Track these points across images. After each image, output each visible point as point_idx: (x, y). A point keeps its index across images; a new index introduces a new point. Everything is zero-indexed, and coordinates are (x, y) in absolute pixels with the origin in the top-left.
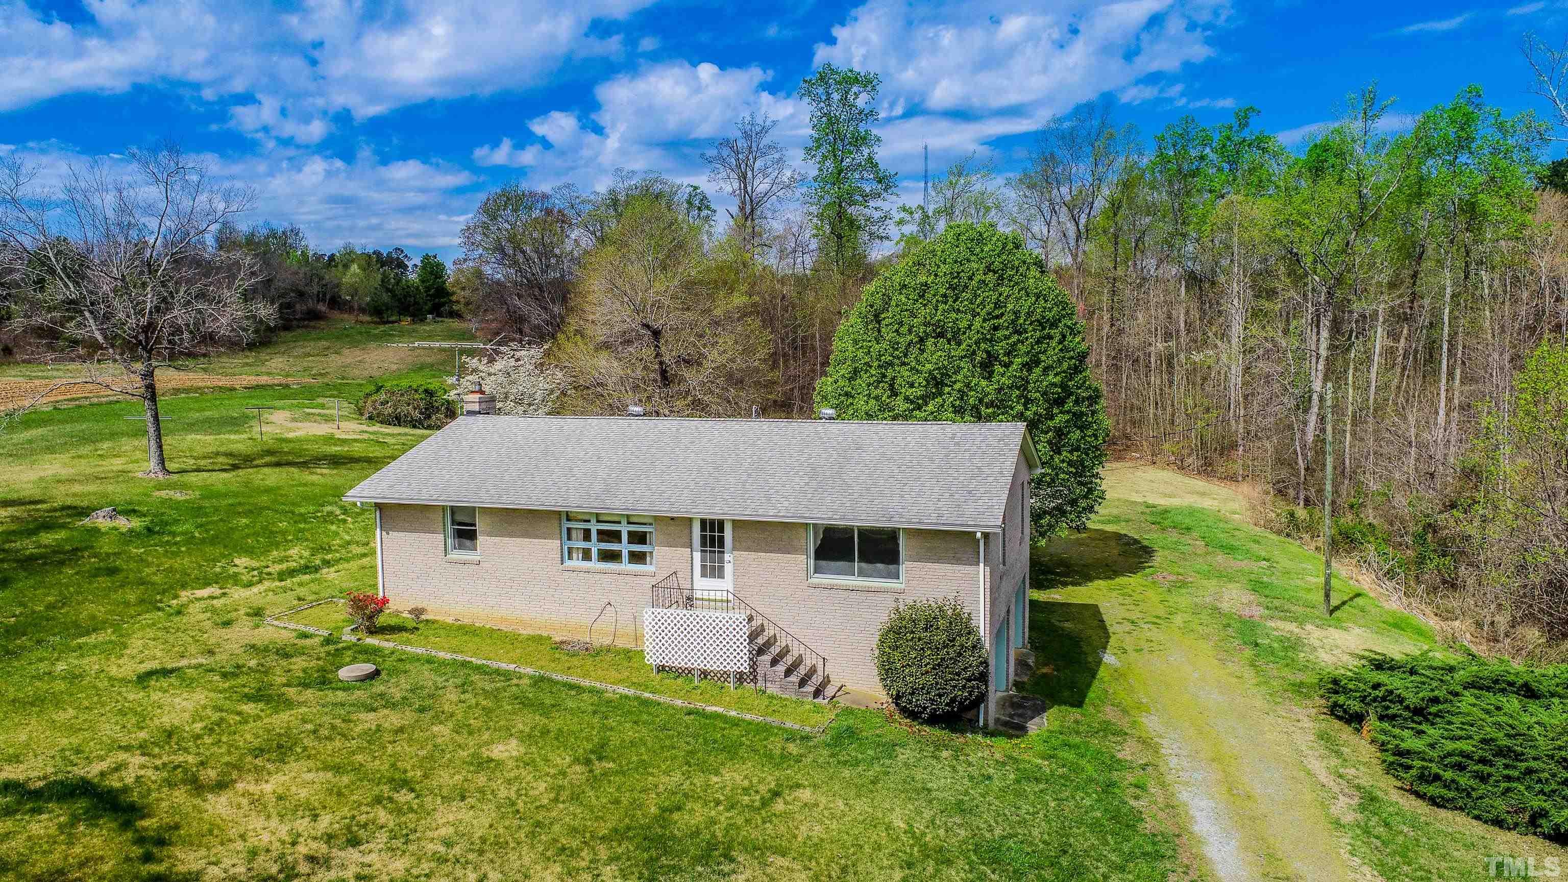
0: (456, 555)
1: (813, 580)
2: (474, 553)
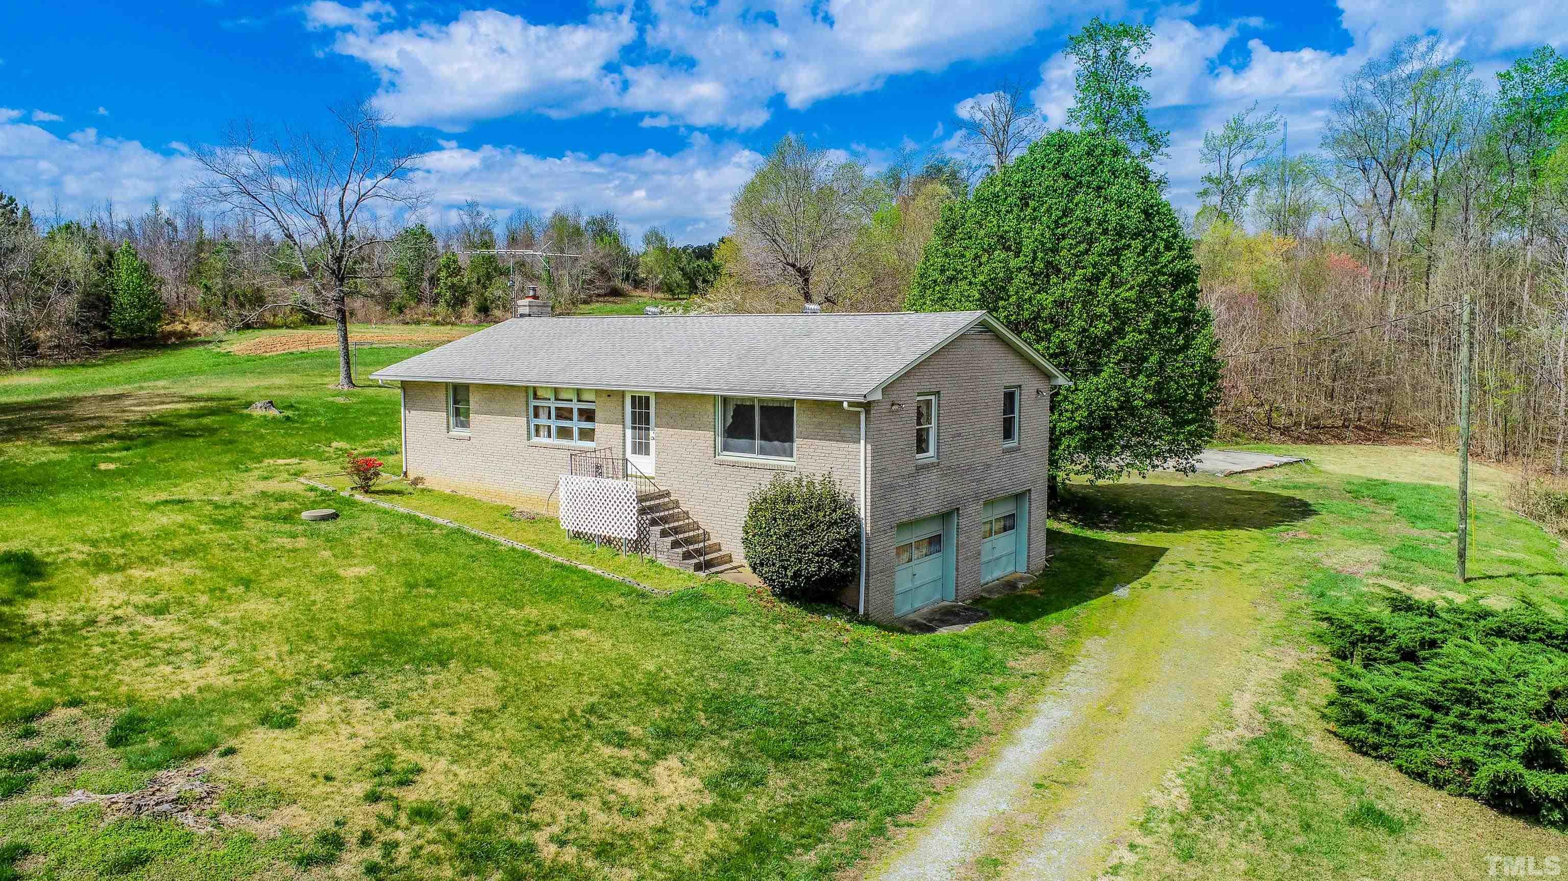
0: (457, 432)
1: (721, 457)
2: (468, 430)
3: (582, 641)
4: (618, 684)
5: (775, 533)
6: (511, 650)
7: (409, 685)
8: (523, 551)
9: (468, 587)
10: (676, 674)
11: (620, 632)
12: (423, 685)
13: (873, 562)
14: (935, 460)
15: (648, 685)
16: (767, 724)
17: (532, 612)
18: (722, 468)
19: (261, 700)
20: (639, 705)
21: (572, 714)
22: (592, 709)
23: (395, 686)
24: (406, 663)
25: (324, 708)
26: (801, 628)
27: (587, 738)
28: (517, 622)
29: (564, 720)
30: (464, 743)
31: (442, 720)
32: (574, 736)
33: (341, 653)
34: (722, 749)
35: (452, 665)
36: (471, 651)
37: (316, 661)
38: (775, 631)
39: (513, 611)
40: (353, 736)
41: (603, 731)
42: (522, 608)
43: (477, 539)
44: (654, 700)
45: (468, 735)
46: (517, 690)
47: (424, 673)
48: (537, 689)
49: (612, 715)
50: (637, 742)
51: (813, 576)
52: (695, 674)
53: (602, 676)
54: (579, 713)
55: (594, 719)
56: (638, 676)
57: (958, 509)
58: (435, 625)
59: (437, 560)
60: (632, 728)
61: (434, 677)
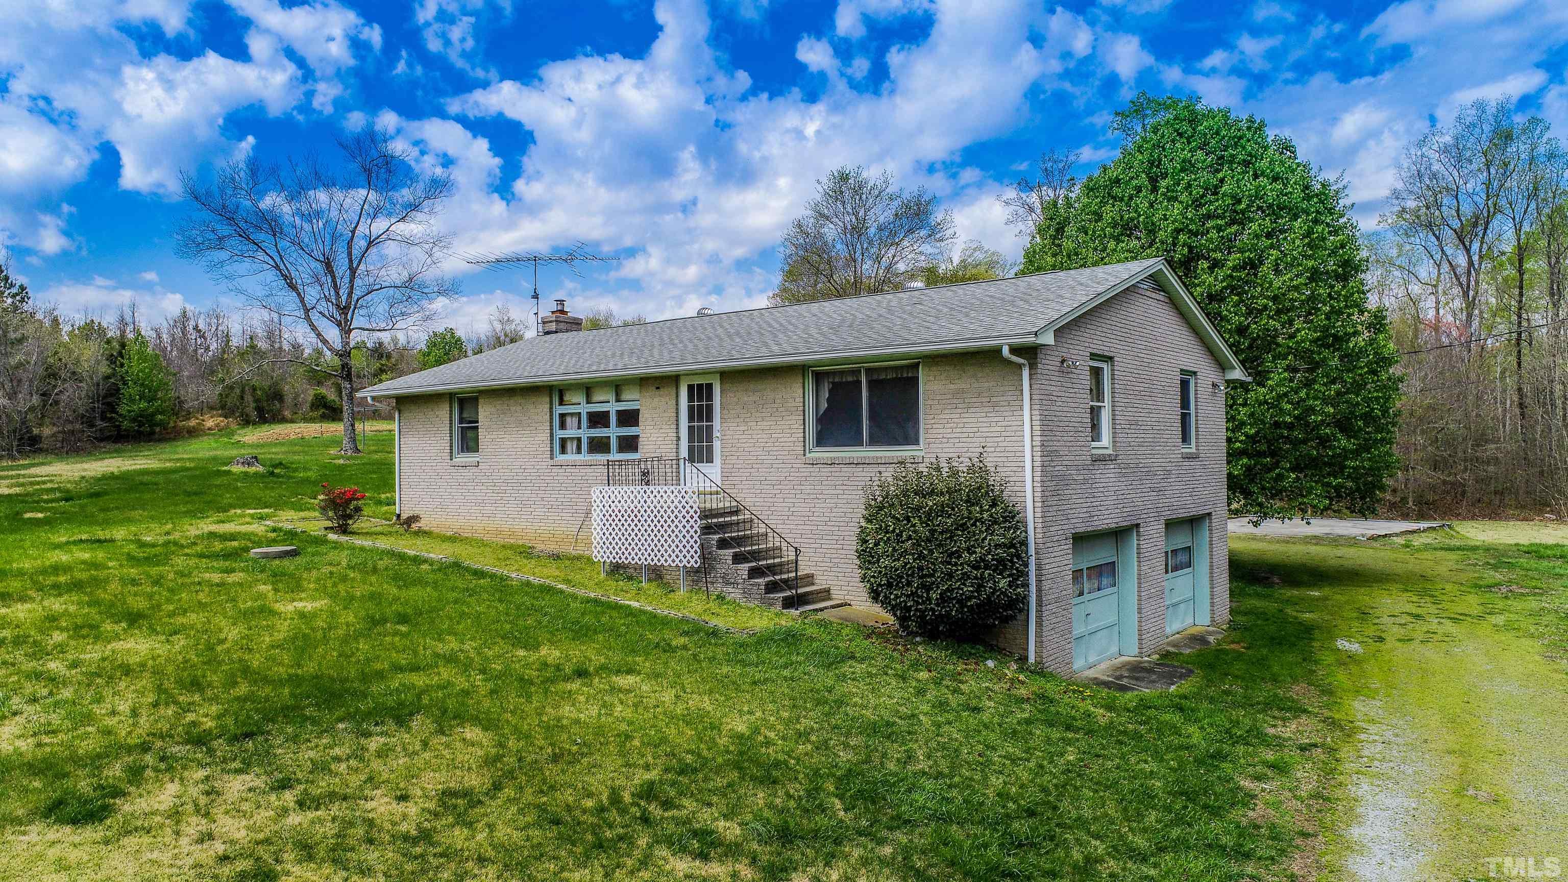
0: (463, 459)
1: (812, 455)
2: (476, 454)
3: (629, 691)
4: (688, 752)
5: (910, 538)
6: (513, 700)
7: (337, 751)
8: (541, 585)
9: (458, 623)
10: (784, 738)
11: (687, 680)
12: (359, 754)
13: (1046, 585)
14: (1110, 452)
15: (741, 753)
16: (947, 819)
17: (550, 653)
18: (816, 469)
19: (66, 775)
20: (729, 785)
21: (615, 799)
22: (648, 792)
23: (312, 754)
24: (341, 720)
25: (173, 788)
26: (956, 677)
27: (643, 842)
28: (527, 665)
29: (602, 809)
30: (418, 850)
31: (382, 809)
32: (621, 838)
33: (236, 706)
34: (883, 862)
35: (416, 723)
36: (451, 704)
37: (191, 717)
38: (918, 681)
39: (521, 653)
40: (206, 837)
41: (671, 828)
42: (536, 647)
43: (479, 574)
44: (753, 778)
45: (425, 836)
46: (520, 760)
47: (368, 735)
48: (555, 758)
49: (685, 802)
50: (732, 851)
51: (969, 598)
52: (813, 738)
53: (664, 740)
54: (627, 798)
55: (655, 810)
56: (723, 741)
57: (1138, 525)
58: (398, 668)
59: (418, 595)
60: (722, 824)
61: (382, 740)
